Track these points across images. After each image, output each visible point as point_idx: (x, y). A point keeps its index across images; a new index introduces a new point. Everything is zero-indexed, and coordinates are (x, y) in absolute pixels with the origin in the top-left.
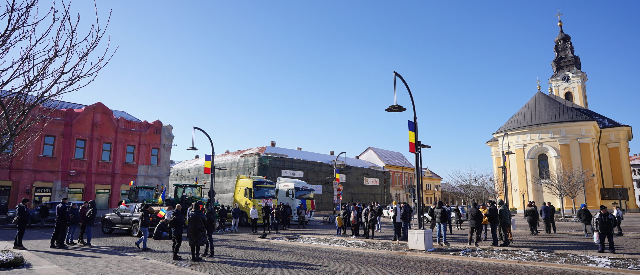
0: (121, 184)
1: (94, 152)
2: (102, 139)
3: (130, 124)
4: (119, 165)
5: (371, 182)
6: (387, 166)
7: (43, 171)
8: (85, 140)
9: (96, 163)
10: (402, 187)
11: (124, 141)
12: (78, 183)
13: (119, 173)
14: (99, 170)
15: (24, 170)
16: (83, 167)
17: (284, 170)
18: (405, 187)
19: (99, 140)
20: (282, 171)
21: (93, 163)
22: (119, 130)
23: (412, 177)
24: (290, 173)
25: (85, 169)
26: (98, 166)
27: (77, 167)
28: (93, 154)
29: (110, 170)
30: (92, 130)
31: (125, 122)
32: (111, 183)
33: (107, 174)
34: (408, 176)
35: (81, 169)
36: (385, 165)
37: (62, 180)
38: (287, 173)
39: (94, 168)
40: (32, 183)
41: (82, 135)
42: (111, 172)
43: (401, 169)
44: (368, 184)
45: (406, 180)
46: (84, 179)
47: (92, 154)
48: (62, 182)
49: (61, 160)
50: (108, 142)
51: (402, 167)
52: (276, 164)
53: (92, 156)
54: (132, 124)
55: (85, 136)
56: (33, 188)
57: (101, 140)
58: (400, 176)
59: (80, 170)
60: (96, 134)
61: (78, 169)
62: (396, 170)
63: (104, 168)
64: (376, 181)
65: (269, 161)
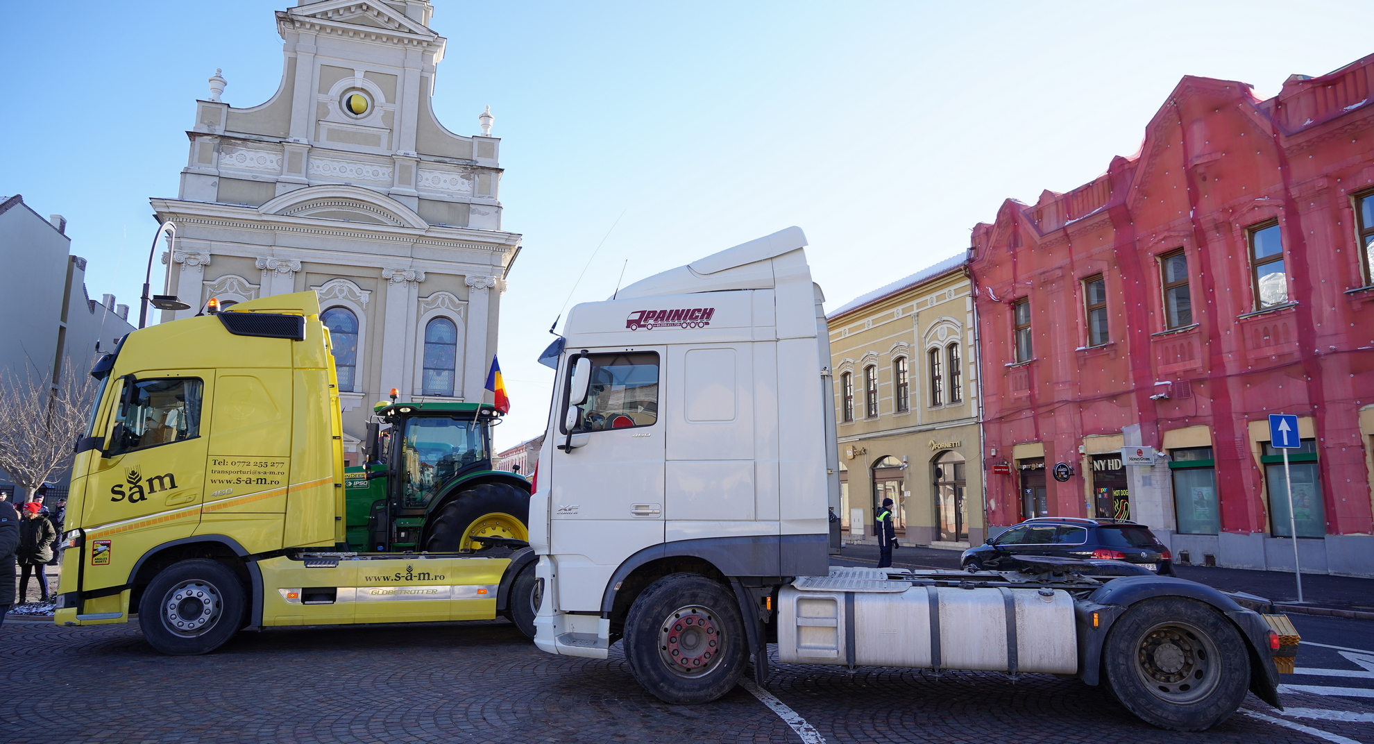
0: (1358, 407)
1: (1216, 286)
2: (1231, 219)
3: (1340, 87)
4: (1327, 310)
7: (1094, 400)
8: (1179, 250)
9: (1233, 330)
11: (1322, 183)
12: (1187, 425)
13: (1335, 352)
14: (1251, 356)
15: (1057, 405)
16: (1191, 358)
19: (1223, 226)
21: (1222, 333)
22: (1284, 144)
25: (1198, 363)
26: (1244, 340)
27: (1176, 361)
28: (1216, 293)
29: (1292, 347)
30: (1194, 200)
31: (1314, 93)
32: (1312, 404)
33: (1283, 367)
35: (1189, 365)
37: (1142, 421)
39: (1230, 352)
40: (1079, 442)
41: (1166, 234)
42: (1297, 355)
46: (1205, 405)
47: (1212, 296)
48: (1141, 428)
49: (1129, 350)
50: (1258, 219)
53: (1214, 306)
54: (1349, 80)
55: (1172, 234)
56: (1082, 459)
57: (1230, 224)
59: (1185, 372)
60: (1210, 206)
61: (1179, 367)
63: (1268, 343)
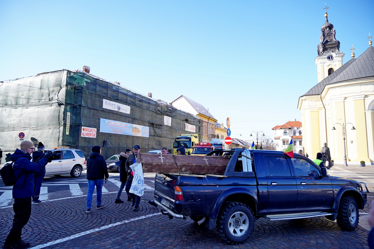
5: (191, 128)
6: (200, 114)
10: (207, 136)
17: (106, 100)
18: (209, 136)
20: (104, 100)
23: (213, 127)
24: (114, 105)
34: (211, 126)
36: (198, 113)
38: (110, 104)
43: (207, 119)
44: (188, 131)
45: (210, 130)
51: (208, 118)
52: (96, 89)
58: (206, 125)
62: (205, 120)
64: (194, 128)
65: (86, 82)
